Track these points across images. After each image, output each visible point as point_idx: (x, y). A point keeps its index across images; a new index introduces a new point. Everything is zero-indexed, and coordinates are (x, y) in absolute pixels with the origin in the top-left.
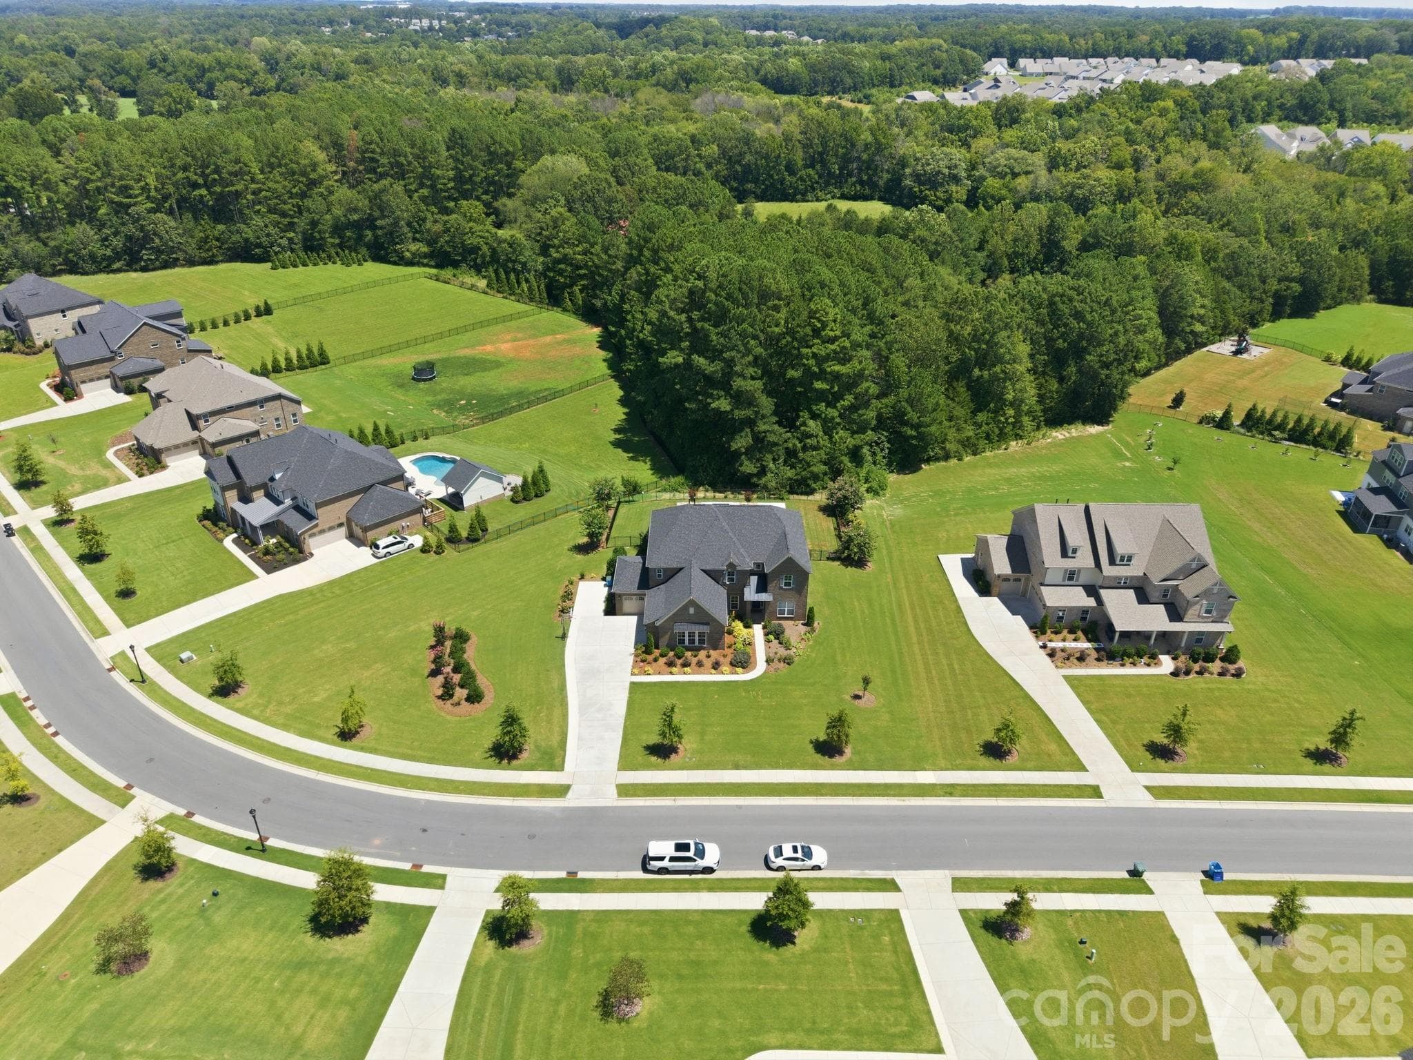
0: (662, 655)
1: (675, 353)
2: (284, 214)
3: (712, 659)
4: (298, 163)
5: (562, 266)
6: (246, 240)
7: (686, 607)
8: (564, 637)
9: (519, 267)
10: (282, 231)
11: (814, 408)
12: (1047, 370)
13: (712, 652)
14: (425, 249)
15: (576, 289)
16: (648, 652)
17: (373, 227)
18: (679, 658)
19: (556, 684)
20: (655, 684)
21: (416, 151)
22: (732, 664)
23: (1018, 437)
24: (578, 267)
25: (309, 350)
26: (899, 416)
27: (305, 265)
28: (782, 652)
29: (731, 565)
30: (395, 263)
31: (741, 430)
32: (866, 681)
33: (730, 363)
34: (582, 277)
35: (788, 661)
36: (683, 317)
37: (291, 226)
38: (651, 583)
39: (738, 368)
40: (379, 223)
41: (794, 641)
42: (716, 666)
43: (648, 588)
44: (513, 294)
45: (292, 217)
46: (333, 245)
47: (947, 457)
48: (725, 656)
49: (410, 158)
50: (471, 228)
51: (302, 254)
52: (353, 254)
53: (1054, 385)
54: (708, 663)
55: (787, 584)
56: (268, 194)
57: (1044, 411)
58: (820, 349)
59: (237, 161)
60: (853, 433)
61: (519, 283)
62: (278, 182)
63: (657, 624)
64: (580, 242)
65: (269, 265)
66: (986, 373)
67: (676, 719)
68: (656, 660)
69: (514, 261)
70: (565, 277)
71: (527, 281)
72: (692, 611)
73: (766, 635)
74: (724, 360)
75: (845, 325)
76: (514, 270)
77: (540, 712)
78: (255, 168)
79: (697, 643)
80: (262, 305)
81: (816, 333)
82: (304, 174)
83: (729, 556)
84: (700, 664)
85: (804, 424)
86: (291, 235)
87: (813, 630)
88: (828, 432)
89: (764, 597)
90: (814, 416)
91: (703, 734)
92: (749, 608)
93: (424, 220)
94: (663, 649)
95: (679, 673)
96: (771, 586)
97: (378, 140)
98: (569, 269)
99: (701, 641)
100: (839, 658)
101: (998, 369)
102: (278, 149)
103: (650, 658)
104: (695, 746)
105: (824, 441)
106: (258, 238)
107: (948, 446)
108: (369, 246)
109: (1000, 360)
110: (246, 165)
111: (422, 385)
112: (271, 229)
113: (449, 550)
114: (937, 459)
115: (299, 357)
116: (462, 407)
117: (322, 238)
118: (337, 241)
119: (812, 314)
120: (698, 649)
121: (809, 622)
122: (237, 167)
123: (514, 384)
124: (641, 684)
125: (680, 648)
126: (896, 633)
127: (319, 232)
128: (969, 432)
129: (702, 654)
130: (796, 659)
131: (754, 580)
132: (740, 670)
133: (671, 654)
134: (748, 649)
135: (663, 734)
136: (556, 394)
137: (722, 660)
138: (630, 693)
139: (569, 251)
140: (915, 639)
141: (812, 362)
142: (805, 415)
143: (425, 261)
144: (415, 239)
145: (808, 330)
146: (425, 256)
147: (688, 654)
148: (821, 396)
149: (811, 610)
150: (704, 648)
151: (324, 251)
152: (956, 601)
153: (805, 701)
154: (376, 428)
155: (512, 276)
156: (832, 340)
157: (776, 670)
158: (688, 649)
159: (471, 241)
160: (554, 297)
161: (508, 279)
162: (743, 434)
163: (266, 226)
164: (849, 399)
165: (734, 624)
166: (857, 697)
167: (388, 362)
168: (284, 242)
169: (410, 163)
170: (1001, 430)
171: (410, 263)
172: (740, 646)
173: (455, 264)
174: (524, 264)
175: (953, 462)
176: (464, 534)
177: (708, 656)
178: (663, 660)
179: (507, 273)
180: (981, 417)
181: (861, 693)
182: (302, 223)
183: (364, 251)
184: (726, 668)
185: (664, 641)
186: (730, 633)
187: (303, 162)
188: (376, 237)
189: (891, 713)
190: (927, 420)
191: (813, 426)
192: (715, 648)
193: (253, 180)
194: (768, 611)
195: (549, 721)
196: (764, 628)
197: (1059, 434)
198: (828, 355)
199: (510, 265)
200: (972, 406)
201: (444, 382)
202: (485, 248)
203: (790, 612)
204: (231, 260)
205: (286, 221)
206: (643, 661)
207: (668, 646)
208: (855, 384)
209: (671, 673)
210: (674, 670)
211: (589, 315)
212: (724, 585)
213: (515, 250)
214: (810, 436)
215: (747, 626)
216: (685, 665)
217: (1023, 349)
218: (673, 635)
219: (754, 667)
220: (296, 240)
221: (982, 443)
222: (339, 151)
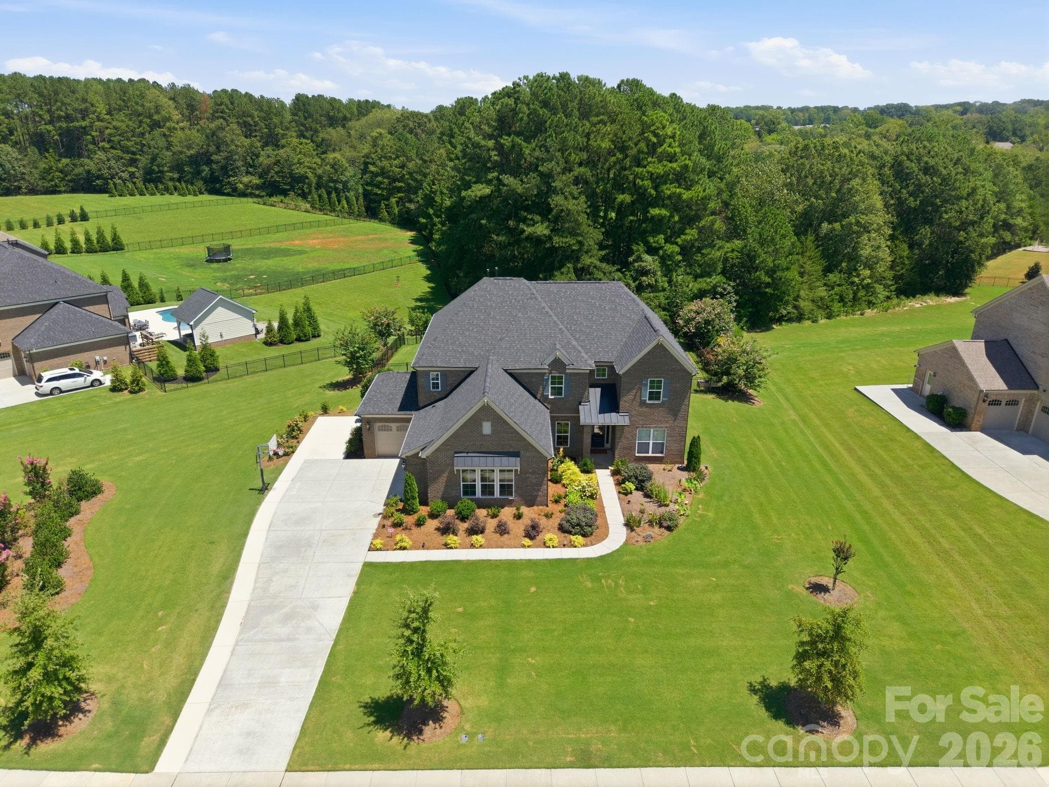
0: (433, 516)
1: (480, 186)
2: (126, 150)
3: (526, 521)
4: (143, 105)
5: (379, 179)
6: (88, 172)
7: (475, 422)
8: (264, 489)
9: (340, 186)
10: (124, 165)
11: (651, 240)
12: (897, 233)
13: (524, 509)
14: (256, 181)
15: (393, 200)
16: (407, 511)
17: (209, 162)
18: (463, 519)
19: (216, 567)
20: (412, 565)
21: (263, 114)
22: (561, 529)
23: (870, 304)
24: (395, 180)
25: (100, 234)
26: (749, 261)
27: (142, 194)
28: (652, 508)
29: (557, 364)
30: (228, 195)
31: (562, 265)
32: (842, 554)
33: (547, 177)
34: (399, 190)
35: (667, 524)
36: (491, 143)
37: (133, 162)
38: (422, 399)
39: (557, 184)
40: (215, 157)
41: (672, 492)
42: (532, 532)
43: (418, 408)
44: (334, 211)
45: (134, 153)
46: (172, 179)
47: (800, 318)
48: (548, 516)
49: (257, 119)
50: (299, 159)
51: (140, 185)
52: (189, 186)
53: (904, 250)
54: (516, 528)
55: (654, 396)
56: (113, 131)
57: (896, 278)
58: (658, 168)
59: (84, 100)
60: (696, 277)
61: (339, 201)
62: (121, 121)
63: (423, 455)
64: (397, 157)
65: (107, 195)
66: (837, 226)
67: (435, 637)
68: (419, 523)
69: (335, 182)
70: (383, 189)
71: (347, 199)
72: (487, 428)
73: (619, 483)
74: (541, 174)
75: (684, 145)
76: (336, 189)
77: (161, 621)
78: (102, 108)
79: (497, 494)
80: (78, 211)
81: (652, 149)
82: (150, 116)
83: (554, 349)
84: (502, 530)
85: (639, 259)
86: (133, 169)
87: (701, 477)
88: (668, 271)
89: (612, 419)
90: (652, 251)
91: (503, 670)
92: (587, 440)
93: (258, 156)
94: (436, 503)
95: (462, 546)
96: (625, 401)
97: (228, 103)
98: (386, 181)
99: (505, 489)
100: (758, 519)
101: (852, 219)
102: (125, 93)
103: (409, 520)
104: (484, 702)
105: (663, 282)
106: (100, 170)
107: (802, 304)
108: (205, 181)
109: (855, 209)
110: (92, 105)
111: (214, 265)
112: (112, 162)
113: (152, 391)
114: (790, 320)
115: (88, 240)
116: (250, 280)
117: (161, 172)
118: (176, 176)
119: (645, 127)
120: (502, 504)
121: (692, 464)
122: (83, 106)
123: (313, 265)
124: (386, 566)
125: (466, 502)
126: (839, 483)
127: (158, 166)
128: (822, 292)
129: (507, 513)
130: (681, 520)
131: (595, 394)
132: (578, 539)
133: (451, 512)
134: (591, 504)
135: (403, 676)
136: (354, 272)
137: (543, 522)
138: (358, 584)
139: (385, 163)
140: (876, 492)
141: (647, 183)
142: (639, 248)
143: (257, 192)
144: (248, 173)
145: (642, 145)
146: (258, 187)
147: (482, 513)
148: (658, 225)
149: (695, 442)
150: (510, 503)
151: (162, 182)
152: (917, 437)
153: (717, 598)
154: (126, 278)
155: (334, 195)
156: (672, 158)
157: (647, 539)
158: (481, 505)
159: (299, 170)
160: (372, 212)
161: (329, 199)
162: (564, 270)
163: (108, 160)
164: (691, 234)
165: (562, 467)
166: (818, 588)
167: (186, 251)
168: (125, 175)
169: (256, 124)
170: (855, 294)
171: (243, 195)
172: (574, 498)
173: (285, 193)
174: (345, 184)
175: (807, 323)
176: (181, 372)
177: (519, 517)
178: (432, 524)
179: (329, 193)
180: (833, 277)
181: (826, 581)
182: (143, 160)
183: (200, 184)
184: (551, 536)
185: (436, 490)
186: (556, 481)
187: (148, 105)
188: (212, 172)
189: (901, 619)
190: (783, 262)
191: (649, 261)
192: (530, 504)
193: (99, 119)
194: (621, 444)
195: (170, 644)
196: (614, 473)
197: (916, 303)
198: (667, 174)
199: (332, 185)
200: (824, 263)
201: (237, 265)
202: (310, 175)
203: (658, 448)
204: (74, 191)
205: (128, 156)
206: (396, 525)
207: (443, 499)
208: (698, 218)
209: (446, 546)
210: (451, 539)
211: (405, 221)
212: (544, 400)
213: (336, 171)
214: (645, 272)
215: (586, 471)
216: (474, 531)
217: (878, 201)
218: (453, 479)
219: (606, 535)
220: (137, 174)
221: (837, 306)
222: (193, 112)
